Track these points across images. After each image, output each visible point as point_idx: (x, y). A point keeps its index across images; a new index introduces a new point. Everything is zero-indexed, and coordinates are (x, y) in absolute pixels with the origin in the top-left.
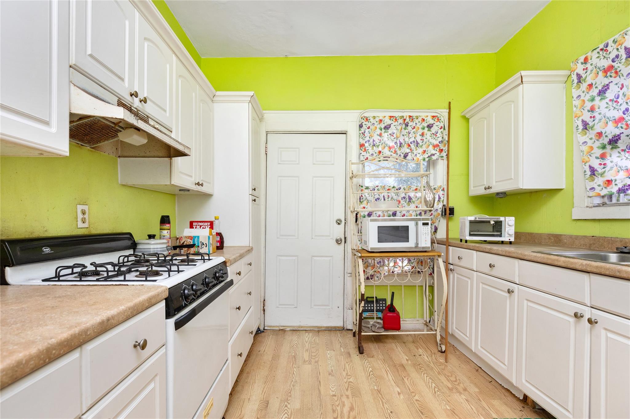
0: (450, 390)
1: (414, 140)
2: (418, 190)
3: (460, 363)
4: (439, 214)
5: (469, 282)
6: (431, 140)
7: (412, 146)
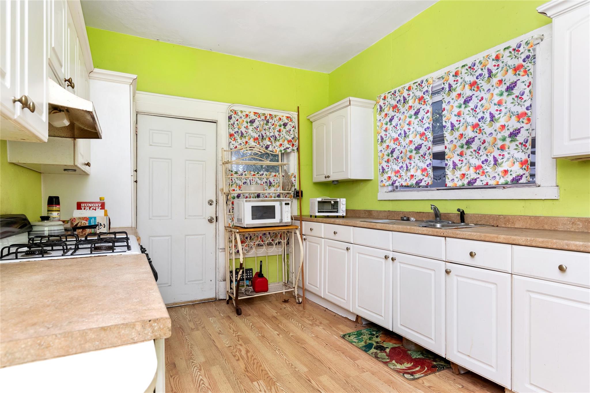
0: (312, 325)
1: (273, 134)
2: (277, 176)
3: (313, 308)
4: (292, 196)
5: (319, 246)
6: (286, 136)
7: (272, 139)
